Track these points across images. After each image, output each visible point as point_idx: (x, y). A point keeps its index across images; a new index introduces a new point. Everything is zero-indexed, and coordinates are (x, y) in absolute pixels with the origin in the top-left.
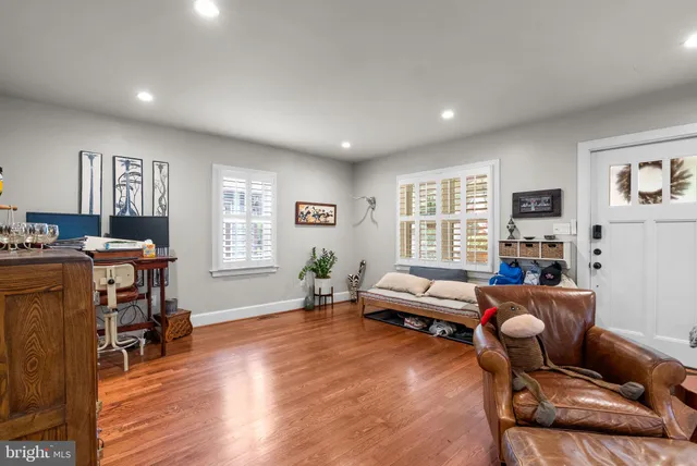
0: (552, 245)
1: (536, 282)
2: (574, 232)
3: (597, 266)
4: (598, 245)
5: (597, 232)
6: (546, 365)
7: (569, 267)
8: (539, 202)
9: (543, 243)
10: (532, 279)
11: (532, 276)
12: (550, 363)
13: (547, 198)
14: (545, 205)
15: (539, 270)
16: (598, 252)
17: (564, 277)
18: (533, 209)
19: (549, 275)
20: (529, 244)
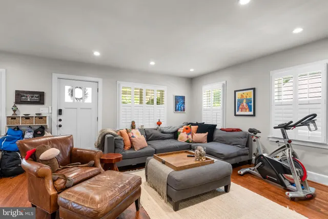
0: (41, 118)
1: (31, 136)
2: (50, 112)
3: (60, 126)
4: (60, 117)
5: (60, 112)
6: (59, 167)
7: (48, 127)
8: (32, 97)
9: (35, 117)
10: (29, 135)
11: (29, 134)
12: (61, 166)
13: (37, 96)
14: (36, 99)
15: (33, 131)
16: (60, 120)
17: (46, 132)
18: (29, 100)
19: (39, 132)
20: (27, 117)
